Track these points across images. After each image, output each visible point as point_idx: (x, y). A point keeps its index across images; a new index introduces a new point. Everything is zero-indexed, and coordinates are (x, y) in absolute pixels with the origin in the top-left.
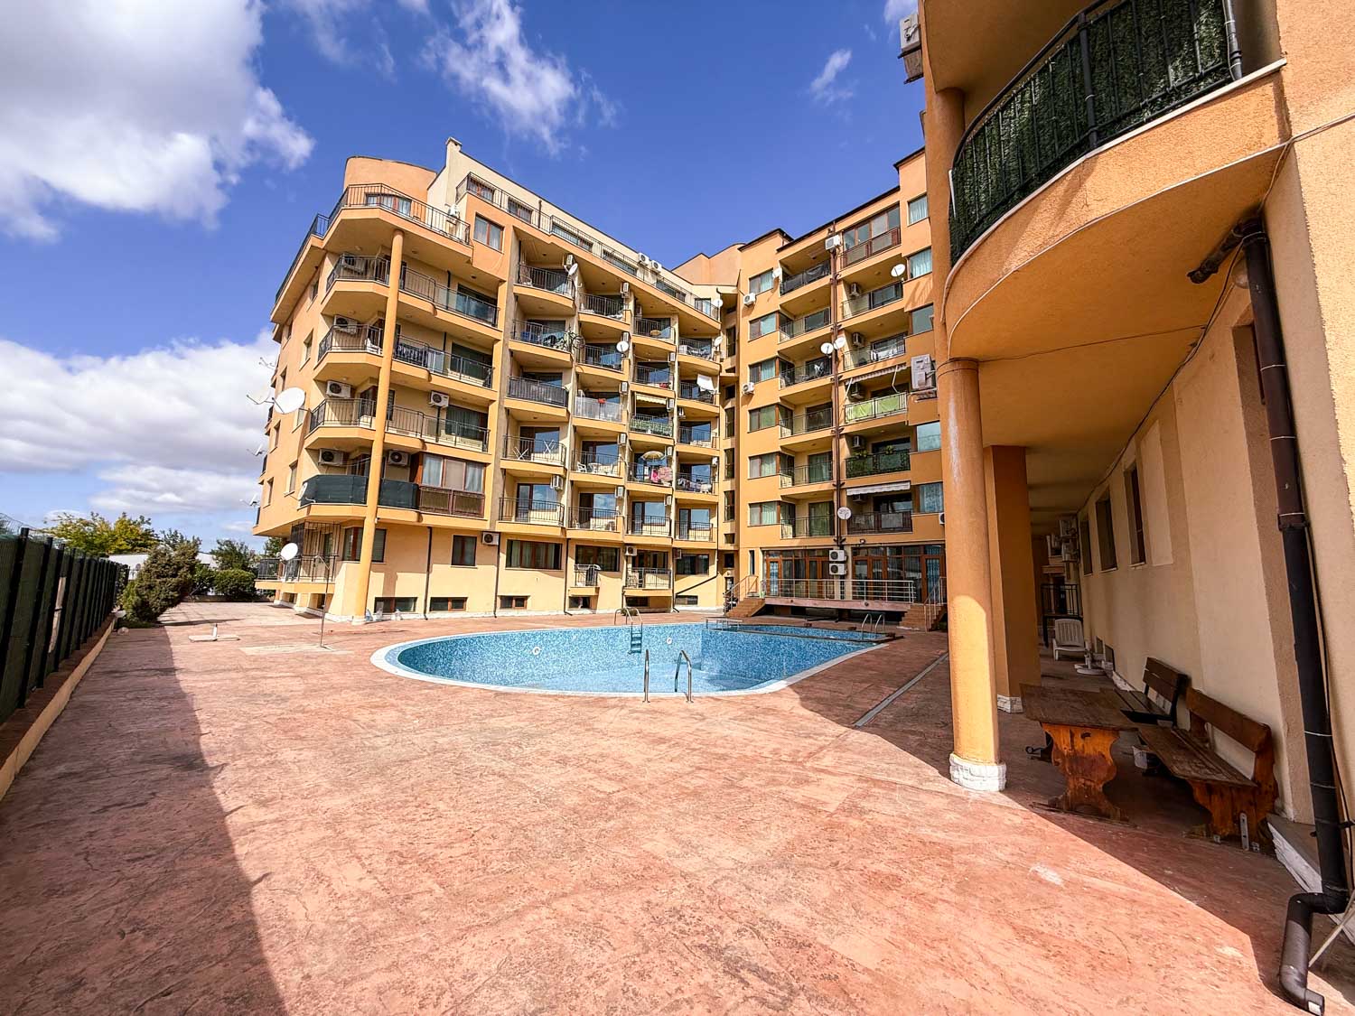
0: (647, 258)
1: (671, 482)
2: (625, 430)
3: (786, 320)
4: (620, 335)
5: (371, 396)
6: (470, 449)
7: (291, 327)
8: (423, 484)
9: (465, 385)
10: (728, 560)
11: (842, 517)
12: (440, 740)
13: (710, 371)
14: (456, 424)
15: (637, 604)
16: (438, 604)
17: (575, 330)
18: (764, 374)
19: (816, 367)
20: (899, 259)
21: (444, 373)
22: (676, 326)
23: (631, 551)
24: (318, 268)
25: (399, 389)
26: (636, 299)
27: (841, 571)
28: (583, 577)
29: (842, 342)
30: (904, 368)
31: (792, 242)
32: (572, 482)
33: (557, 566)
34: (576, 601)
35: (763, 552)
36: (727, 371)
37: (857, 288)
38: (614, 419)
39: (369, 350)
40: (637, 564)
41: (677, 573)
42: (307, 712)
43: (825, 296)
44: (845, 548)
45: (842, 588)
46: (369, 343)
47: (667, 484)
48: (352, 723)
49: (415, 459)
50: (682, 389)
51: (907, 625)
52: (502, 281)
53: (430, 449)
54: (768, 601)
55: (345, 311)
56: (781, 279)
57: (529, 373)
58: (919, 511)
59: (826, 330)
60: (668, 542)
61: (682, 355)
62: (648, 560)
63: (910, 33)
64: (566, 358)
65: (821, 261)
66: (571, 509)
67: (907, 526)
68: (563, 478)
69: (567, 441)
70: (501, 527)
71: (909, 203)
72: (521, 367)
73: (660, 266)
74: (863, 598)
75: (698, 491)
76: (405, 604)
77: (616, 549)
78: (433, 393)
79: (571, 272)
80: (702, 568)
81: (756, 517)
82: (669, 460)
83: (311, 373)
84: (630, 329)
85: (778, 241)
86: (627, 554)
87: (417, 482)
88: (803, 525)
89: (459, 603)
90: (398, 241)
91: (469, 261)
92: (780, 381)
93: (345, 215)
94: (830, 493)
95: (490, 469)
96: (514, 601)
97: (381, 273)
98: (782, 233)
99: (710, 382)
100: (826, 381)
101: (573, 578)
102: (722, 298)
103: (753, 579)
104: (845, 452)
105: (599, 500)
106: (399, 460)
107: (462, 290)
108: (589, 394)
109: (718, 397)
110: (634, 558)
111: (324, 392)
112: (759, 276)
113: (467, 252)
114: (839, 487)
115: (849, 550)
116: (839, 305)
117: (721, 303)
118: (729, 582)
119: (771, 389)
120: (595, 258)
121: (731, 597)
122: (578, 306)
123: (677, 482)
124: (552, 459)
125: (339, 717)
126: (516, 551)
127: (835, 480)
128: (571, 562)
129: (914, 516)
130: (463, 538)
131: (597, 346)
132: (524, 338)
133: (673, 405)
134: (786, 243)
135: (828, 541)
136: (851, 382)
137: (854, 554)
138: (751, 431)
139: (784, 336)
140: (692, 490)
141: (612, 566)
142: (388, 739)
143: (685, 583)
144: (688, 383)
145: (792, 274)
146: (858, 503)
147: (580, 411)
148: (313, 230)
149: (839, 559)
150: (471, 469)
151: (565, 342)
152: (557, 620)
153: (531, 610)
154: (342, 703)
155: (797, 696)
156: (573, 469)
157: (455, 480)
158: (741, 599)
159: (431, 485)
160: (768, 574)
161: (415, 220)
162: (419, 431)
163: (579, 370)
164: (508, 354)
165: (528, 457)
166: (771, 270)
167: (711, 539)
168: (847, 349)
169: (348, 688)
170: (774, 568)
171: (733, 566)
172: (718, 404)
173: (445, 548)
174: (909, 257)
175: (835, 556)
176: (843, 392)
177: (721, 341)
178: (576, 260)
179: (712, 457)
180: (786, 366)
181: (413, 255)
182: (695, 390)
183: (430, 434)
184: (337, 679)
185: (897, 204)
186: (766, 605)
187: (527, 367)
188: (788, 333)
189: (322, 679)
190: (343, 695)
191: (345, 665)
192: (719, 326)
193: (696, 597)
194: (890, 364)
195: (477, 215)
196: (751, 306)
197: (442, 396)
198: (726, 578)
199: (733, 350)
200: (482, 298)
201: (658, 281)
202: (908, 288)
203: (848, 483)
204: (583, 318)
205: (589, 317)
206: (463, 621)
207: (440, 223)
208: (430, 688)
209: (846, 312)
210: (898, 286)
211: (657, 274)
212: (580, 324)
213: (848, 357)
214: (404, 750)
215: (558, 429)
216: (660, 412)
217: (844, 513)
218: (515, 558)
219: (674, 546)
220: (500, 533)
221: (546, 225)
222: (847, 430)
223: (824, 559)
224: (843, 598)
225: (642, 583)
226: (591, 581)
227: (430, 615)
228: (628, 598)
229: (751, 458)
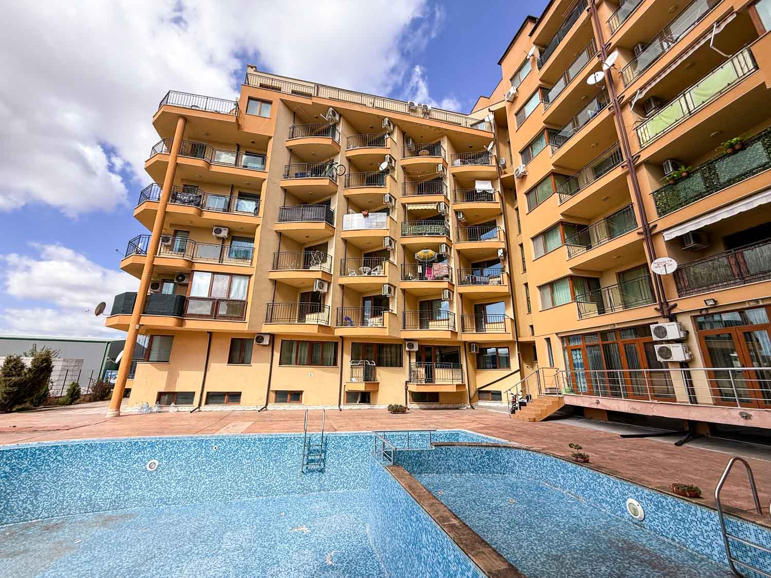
1: (450, 277)
2: (389, 234)
6: (236, 265)
8: (192, 295)
11: (663, 271)
13: (488, 175)
15: (425, 399)
16: (214, 397)
18: (535, 151)
22: (446, 144)
23: (411, 346)
27: (678, 353)
28: (360, 372)
32: (343, 285)
33: (333, 362)
34: (352, 396)
35: (562, 338)
40: (420, 359)
41: (477, 368)
44: (680, 319)
45: (690, 384)
53: (199, 267)
54: (571, 400)
56: (537, 56)
59: (593, 63)
61: (455, 167)
69: (333, 250)
70: (270, 329)
75: (486, 284)
78: (215, 228)
80: (504, 362)
81: (548, 299)
85: (529, 29)
86: (409, 349)
87: (186, 293)
88: (613, 299)
89: (235, 397)
90: (180, 124)
91: (239, 127)
92: (549, 148)
95: (252, 280)
96: (289, 396)
98: (530, 19)
100: (604, 114)
101: (349, 374)
102: (493, 114)
103: (550, 372)
104: (650, 185)
106: (183, 280)
108: (359, 210)
109: (496, 194)
110: (416, 353)
112: (518, 70)
113: (232, 119)
114: (650, 234)
115: (688, 322)
116: (605, 27)
117: (493, 118)
119: (543, 161)
123: (459, 276)
127: (640, 225)
128: (347, 359)
130: (242, 340)
133: (446, 208)
134: (537, 24)
135: (647, 312)
137: (699, 326)
138: (530, 210)
139: (548, 103)
140: (480, 283)
141: (392, 362)
143: (486, 378)
145: (548, 43)
149: (671, 337)
160: (571, 365)
163: (344, 193)
164: (279, 188)
167: (506, 330)
168: (623, 63)
170: (578, 357)
173: (222, 350)
175: (662, 332)
176: (631, 117)
179: (497, 250)
180: (553, 131)
182: (472, 194)
186: (566, 406)
192: (492, 135)
193: (499, 393)
195: (249, 98)
196: (514, 100)
197: (222, 229)
203: (661, 225)
204: (352, 153)
205: (355, 151)
212: (349, 158)
216: (437, 218)
217: (666, 265)
218: (293, 357)
219: (462, 339)
220: (270, 334)
222: (644, 156)
223: (646, 339)
224: (694, 400)
225: (430, 378)
226: (369, 376)
227: (203, 408)
228: (413, 393)
229: (533, 239)
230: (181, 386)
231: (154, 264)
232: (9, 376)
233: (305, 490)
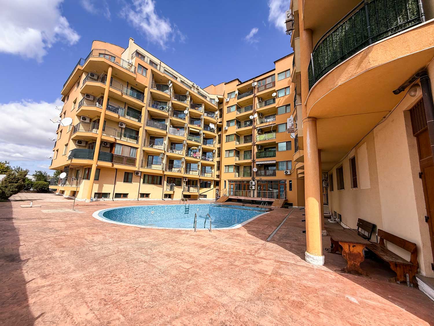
0: (195, 84)
1: (200, 157)
2: (186, 139)
3: (239, 108)
4: (185, 108)
5: (97, 122)
6: (132, 143)
7: (68, 97)
8: (115, 154)
9: (132, 121)
10: (217, 183)
11: (254, 171)
12: (120, 247)
13: (214, 122)
14: (128, 134)
15: (187, 197)
16: (118, 195)
17: (170, 105)
18: (231, 124)
19: (248, 123)
20: (274, 91)
21: (124, 116)
22: (204, 107)
23: (186, 179)
24: (80, 77)
25: (107, 120)
26: (191, 97)
27: (253, 188)
28: (169, 188)
29: (256, 115)
30: (275, 125)
31: (241, 83)
32: (167, 155)
33: (160, 184)
34: (166, 196)
35: (229, 181)
36: (219, 122)
37: (261, 99)
38: (182, 136)
39: (97, 106)
40: (187, 184)
41: (200, 187)
42: (67, 236)
43: (251, 101)
45: (254, 194)
46: (97, 104)
47: (199, 158)
48: (85, 240)
49: (112, 145)
50: (204, 127)
51: (274, 206)
52: (146, 87)
53: (118, 142)
54: (230, 197)
55: (89, 92)
56: (238, 94)
57: (154, 118)
58: (278, 170)
59: (251, 112)
60: (198, 177)
61: (205, 116)
62: (191, 183)
63: (289, 15)
64: (167, 114)
65: (250, 90)
66: (166, 165)
67: (274, 174)
68: (164, 154)
69: (166, 142)
70: (142, 170)
71: (278, 74)
72: (151, 116)
73: (199, 87)
74: (260, 197)
75: (208, 160)
76: (106, 195)
77: (181, 179)
78: (120, 123)
79: (170, 86)
80: (209, 185)
81: (227, 170)
82: (199, 150)
83: (75, 113)
84: (189, 106)
85: (237, 83)
86: (184, 180)
87: (113, 153)
88: (242, 173)
89: (125, 195)
90: (110, 70)
91: (135, 79)
92: (236, 127)
93: (91, 59)
94: (250, 163)
95: (139, 150)
96: (145, 195)
97: (103, 80)
98: (238, 80)
99: (214, 125)
100: (251, 127)
101: (166, 188)
102: (218, 99)
103: (225, 190)
104: (256, 150)
105: (175, 162)
106: (106, 145)
107: (132, 89)
108: (174, 127)
109: (216, 130)
110: (186, 182)
111: (80, 119)
112: (231, 93)
113: (135, 76)
114: (254, 161)
115: (256, 181)
116: (256, 104)
117: (218, 101)
118: (217, 190)
119: (233, 129)
120: (178, 82)
121: (218, 196)
122: (172, 97)
123: (202, 157)
124: (160, 147)
125: (80, 238)
126: (146, 178)
127: (252, 159)
128: (165, 182)
129: (277, 171)
130: (128, 173)
131: (177, 111)
132: (153, 106)
133: (202, 132)
134: (239, 83)
135: (250, 178)
136: (258, 128)
137: (258, 183)
138: (226, 142)
139: (238, 112)
140: (206, 160)
141: (179, 184)
142: (99, 247)
143: (203, 191)
144: (206, 126)
145: (241, 93)
146: (259, 166)
147: (171, 132)
148: (79, 63)
149: (253, 184)
150: (132, 150)
151: (167, 109)
152: (160, 202)
153: (151, 198)
154: (81, 232)
155: (246, 230)
156: (168, 151)
157: (126, 153)
158: (221, 196)
159: (118, 154)
160: (230, 188)
161: (117, 63)
162: (114, 135)
163: (171, 119)
164: (147, 111)
165: (152, 146)
166: (235, 91)
167: (212, 176)
168: (257, 118)
169: (83, 226)
170: (232, 187)
171: (218, 186)
172: (216, 133)
173: (122, 176)
174: (277, 91)
175: (252, 183)
176: (256, 132)
177: (217, 113)
178: (172, 82)
179: (213, 150)
180: (238, 122)
181: (115, 75)
182: (209, 128)
183: (118, 136)
184: (79, 223)
185: (274, 74)
186: (229, 198)
187: (153, 116)
188: (239, 112)
189: (73, 222)
190: (81, 229)
191: (82, 217)
192: (217, 108)
193: (206, 195)
194: (271, 123)
195: (139, 64)
196: (228, 102)
197: (123, 124)
198: (216, 189)
199: (221, 116)
200: (139, 92)
201: (198, 92)
202: (277, 100)
203: (256, 160)
204: (173, 102)
205: (175, 101)
206: (127, 202)
207: (126, 65)
208: (116, 226)
209: (257, 106)
210: (274, 100)
211: (198, 90)
212: (172, 103)
213: (258, 120)
214: (106, 252)
215: (163, 138)
216: (197, 134)
217: (255, 170)
218: (146, 181)
219: (200, 178)
220: (141, 172)
221: (162, 70)
222: (257, 143)
223: (248, 184)
224: (254, 196)
225: (189, 191)
226: (172, 189)
227: (115, 199)
228: (184, 195)
229: (226, 151)
230: (104, 191)
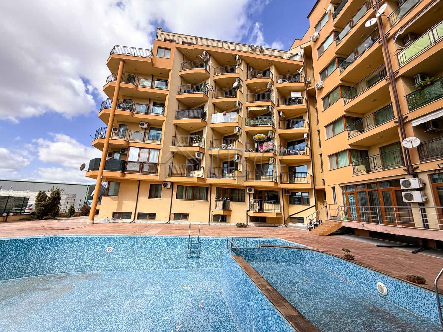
9: (151, 116)
11: (408, 146)
15: (258, 221)
16: (141, 216)
18: (329, 72)
22: (274, 70)
23: (250, 190)
26: (245, 62)
27: (417, 197)
28: (221, 204)
32: (210, 155)
33: (205, 198)
34: (216, 218)
35: (342, 187)
40: (256, 198)
44: (420, 176)
45: (424, 216)
53: (131, 145)
54: (347, 224)
56: (333, 11)
59: (370, 13)
61: (278, 84)
69: (205, 135)
70: (171, 179)
72: (183, 105)
75: (296, 154)
76: (127, 215)
77: (242, 189)
78: (141, 123)
81: (334, 163)
84: (241, 76)
86: (248, 192)
88: (376, 163)
89: (152, 216)
90: (121, 64)
92: (339, 70)
95: (161, 152)
96: (181, 216)
99: (300, 93)
100: (376, 46)
101: (215, 205)
104: (404, 91)
106: (124, 152)
108: (220, 111)
109: (304, 100)
110: (253, 194)
112: (320, 21)
114: (403, 122)
115: (426, 178)
117: (303, 52)
123: (280, 150)
127: (396, 116)
128: (214, 196)
130: (156, 185)
135: (398, 172)
137: (433, 181)
138: (325, 109)
140: (292, 154)
141: (239, 199)
143: (295, 210)
149: (414, 187)
153: (192, 221)
158: (324, 221)
160: (347, 203)
163: (212, 101)
164: (175, 100)
166: (327, 11)
168: (391, 11)
170: (352, 199)
173: (145, 190)
176: (393, 47)
186: (343, 227)
192: (302, 63)
193: (303, 218)
195: (159, 47)
196: (317, 41)
197: (145, 123)
203: (411, 116)
204: (217, 77)
205: (221, 76)
211: (263, 52)
212: (215, 80)
213: (393, 16)
217: (412, 142)
220: (171, 182)
222: (401, 72)
223: (396, 188)
224: (426, 226)
225: (261, 209)
226: (226, 207)
227: (136, 221)
228: (251, 217)
229: (326, 127)
230: (124, 210)
231: (109, 143)
232: (40, 201)
233: (189, 267)
